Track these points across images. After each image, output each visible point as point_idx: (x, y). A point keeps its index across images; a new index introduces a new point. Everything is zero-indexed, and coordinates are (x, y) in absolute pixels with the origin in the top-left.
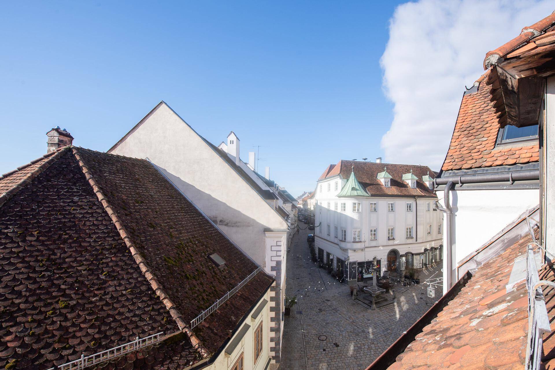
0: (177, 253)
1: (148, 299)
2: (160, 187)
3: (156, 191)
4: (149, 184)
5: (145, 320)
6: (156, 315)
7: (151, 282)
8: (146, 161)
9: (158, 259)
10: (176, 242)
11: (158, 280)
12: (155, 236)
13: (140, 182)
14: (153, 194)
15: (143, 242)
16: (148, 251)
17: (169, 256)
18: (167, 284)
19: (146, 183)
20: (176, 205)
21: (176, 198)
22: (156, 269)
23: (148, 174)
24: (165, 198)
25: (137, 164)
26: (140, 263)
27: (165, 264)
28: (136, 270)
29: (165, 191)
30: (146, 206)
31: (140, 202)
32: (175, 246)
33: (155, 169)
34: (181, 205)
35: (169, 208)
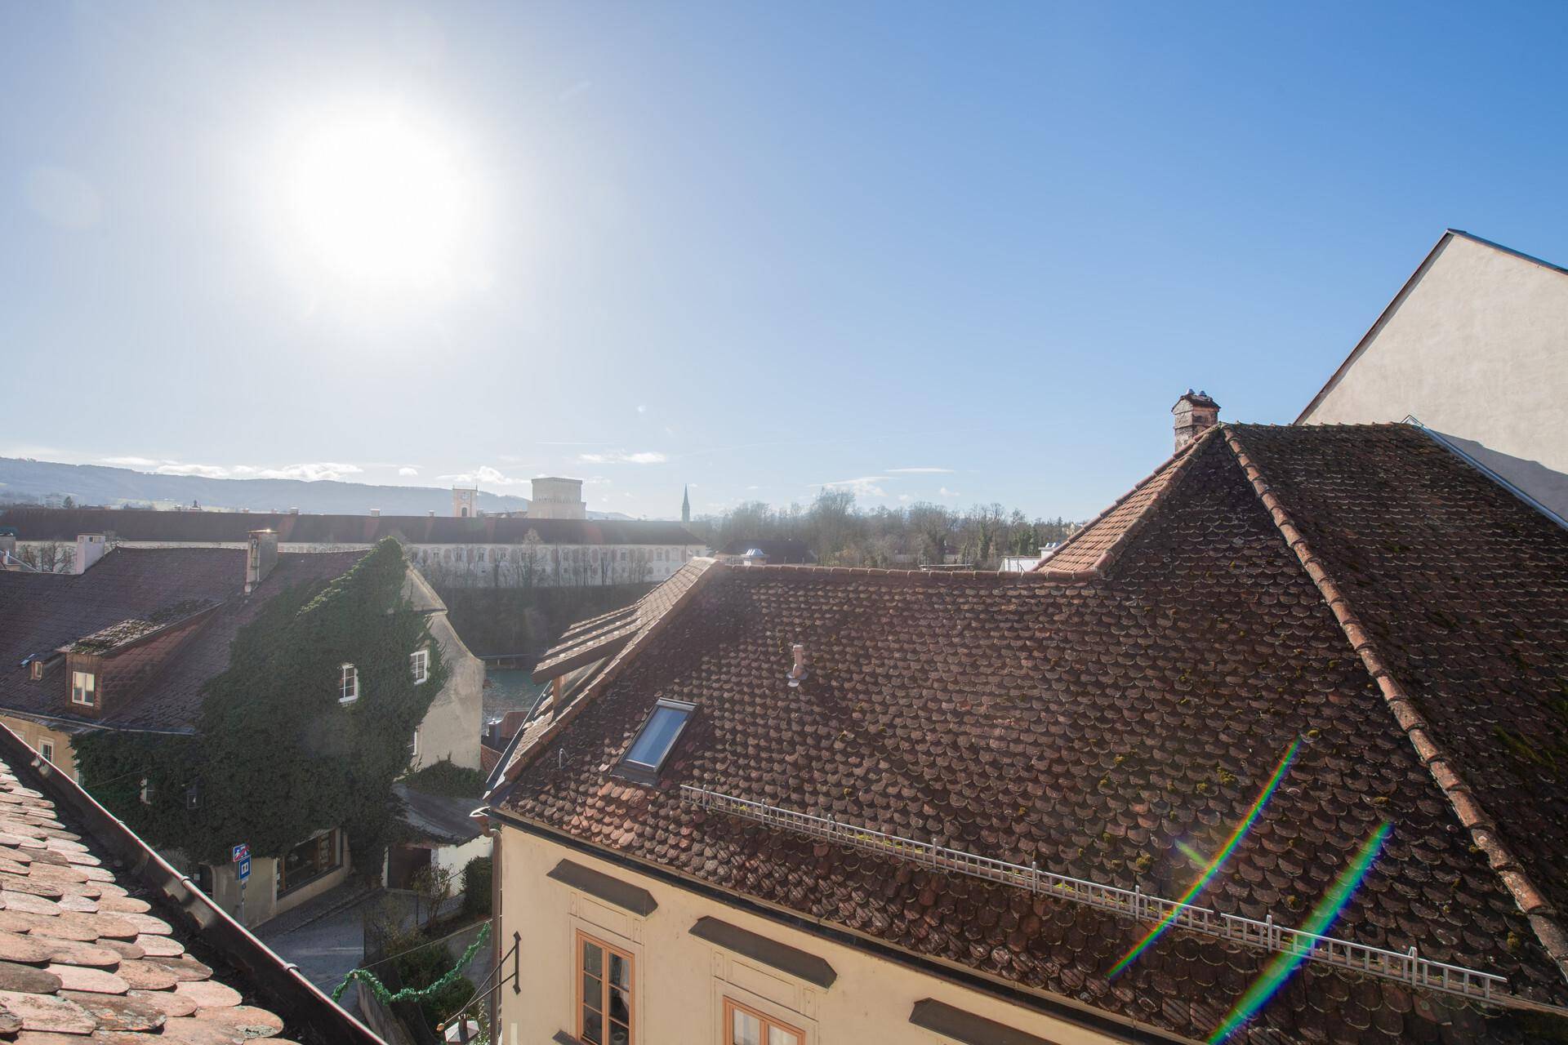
0: (1549, 727)
1: (1443, 845)
2: (1462, 500)
3: (1447, 513)
4: (1421, 493)
5: (1438, 909)
6: (1475, 909)
7: (1453, 796)
8: (1405, 427)
9: (1471, 729)
10: (1540, 685)
11: (1478, 800)
12: (1456, 654)
13: (1394, 490)
14: (1438, 523)
15: (1416, 667)
16: (1435, 696)
17: (1516, 731)
18: (1516, 823)
19: (1413, 493)
20: (1532, 558)
21: (1529, 535)
22: (1468, 760)
23: (1415, 465)
24: (1484, 534)
25: (1380, 441)
26: (1413, 727)
27: (1503, 755)
28: (1400, 747)
29: (1479, 513)
30: (1418, 559)
31: (1397, 548)
32: (1540, 698)
33: (1438, 446)
34: (1551, 559)
35: (1500, 567)
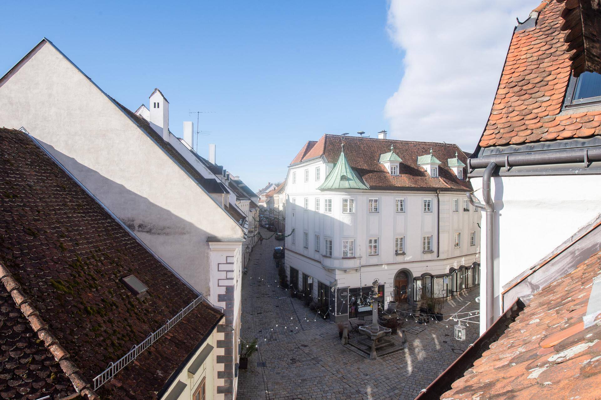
0: (71, 275)
1: (25, 345)
2: (44, 173)
3: (37, 179)
4: (25, 168)
5: (21, 378)
6: (38, 370)
7: (30, 319)
8: (20, 132)
9: (41, 283)
10: (69, 257)
11: (41, 316)
12: (36, 248)
13: (12, 165)
14: (32, 184)
15: (17, 258)
16: (25, 271)
17: (59, 280)
18: (56, 322)
19: (21, 167)
20: (70, 201)
21: (69, 191)
22: (38, 299)
23: (24, 153)
24: (53, 190)
25: (7, 138)
26: (13, 289)
27: (53, 292)
28: (6, 301)
29: (51, 180)
30: (21, 202)
31: (11, 196)
32: (69, 263)
33: (35, 145)
34: (77, 202)
35: (58, 205)
